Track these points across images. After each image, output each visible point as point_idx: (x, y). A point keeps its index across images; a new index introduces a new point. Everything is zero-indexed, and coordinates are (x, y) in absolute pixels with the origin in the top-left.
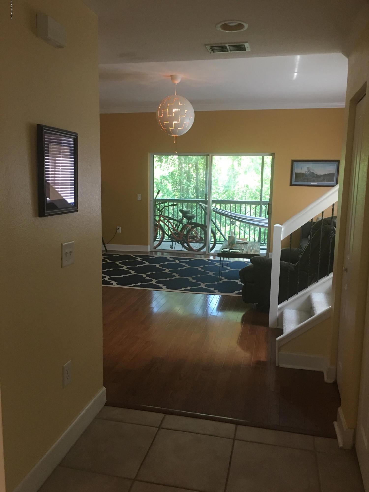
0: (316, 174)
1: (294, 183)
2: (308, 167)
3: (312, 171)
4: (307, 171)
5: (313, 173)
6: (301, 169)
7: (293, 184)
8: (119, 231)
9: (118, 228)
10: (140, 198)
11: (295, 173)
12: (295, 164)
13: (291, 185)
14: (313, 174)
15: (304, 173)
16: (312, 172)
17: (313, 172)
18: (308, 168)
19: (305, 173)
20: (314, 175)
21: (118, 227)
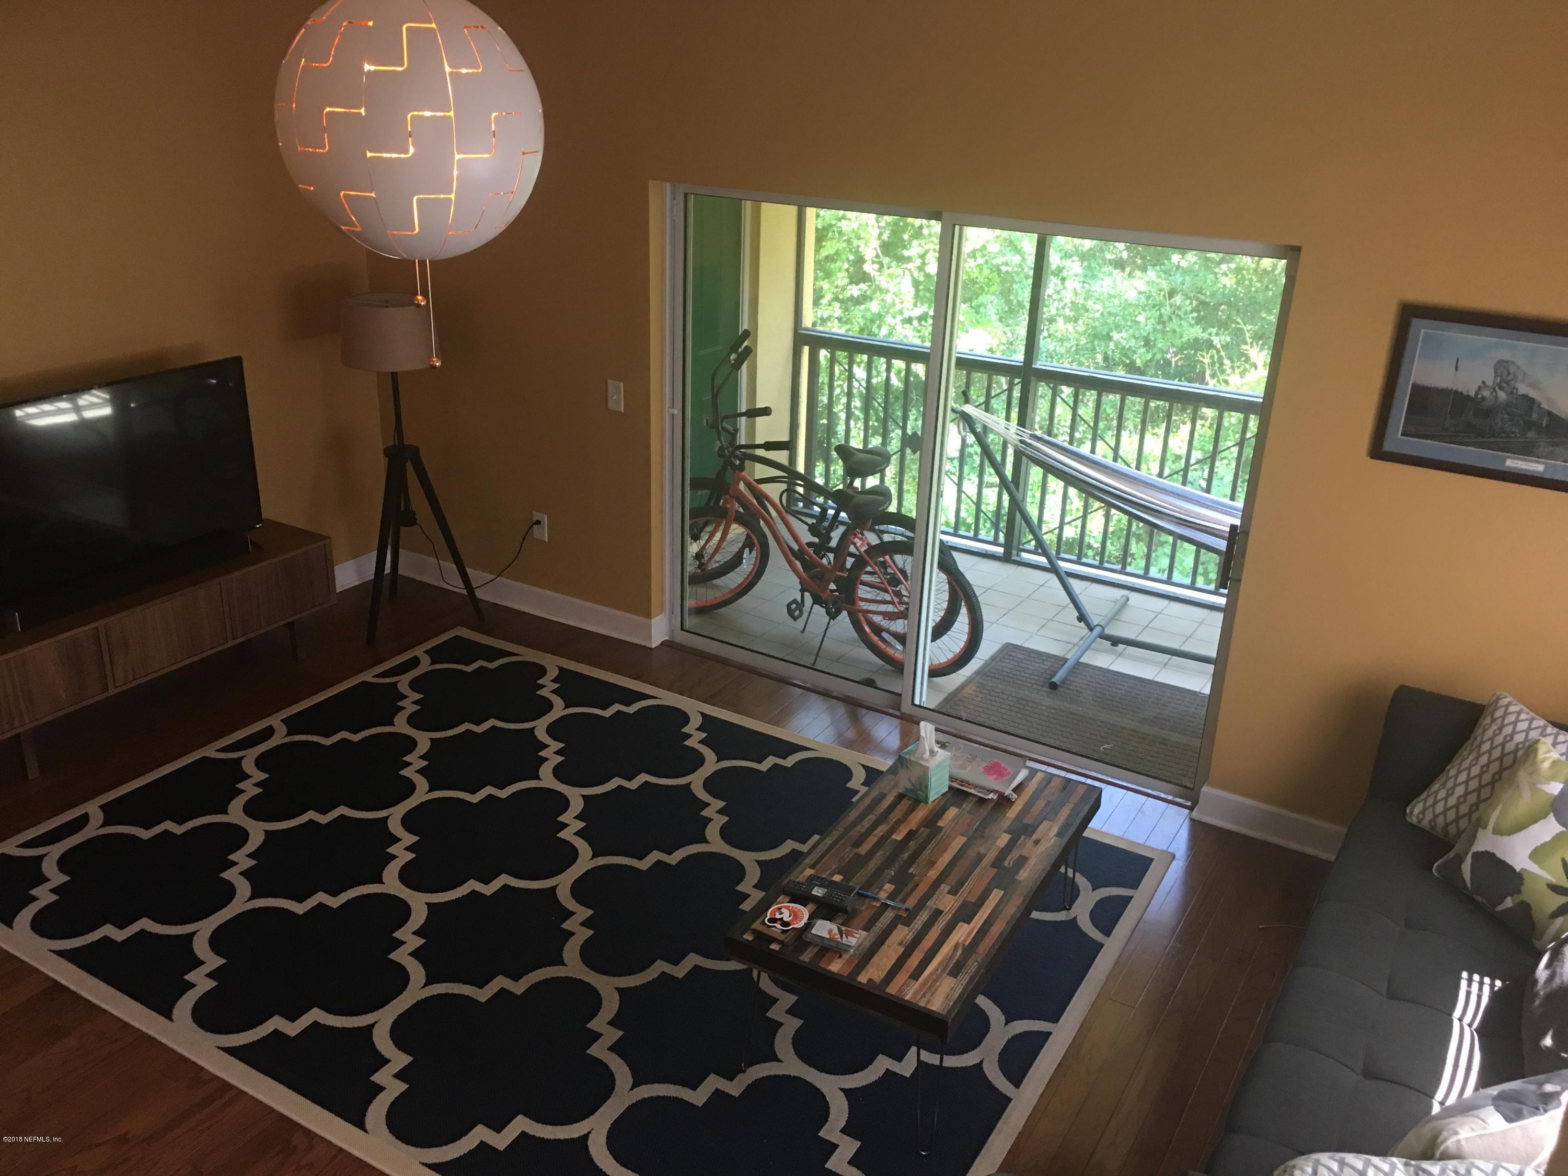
0: (1550, 414)
1: (1396, 440)
2: (1501, 362)
3: (1523, 389)
4: (1490, 383)
5: (1530, 402)
6: (1457, 369)
7: (1389, 446)
8: (543, 533)
9: (535, 519)
10: (617, 399)
11: (1415, 386)
12: (1422, 330)
13: (1377, 451)
14: (1531, 408)
15: (1472, 394)
16: (1525, 397)
17: (1532, 394)
18: (1502, 367)
19: (1477, 393)
20: (1535, 416)
21: (537, 516)
